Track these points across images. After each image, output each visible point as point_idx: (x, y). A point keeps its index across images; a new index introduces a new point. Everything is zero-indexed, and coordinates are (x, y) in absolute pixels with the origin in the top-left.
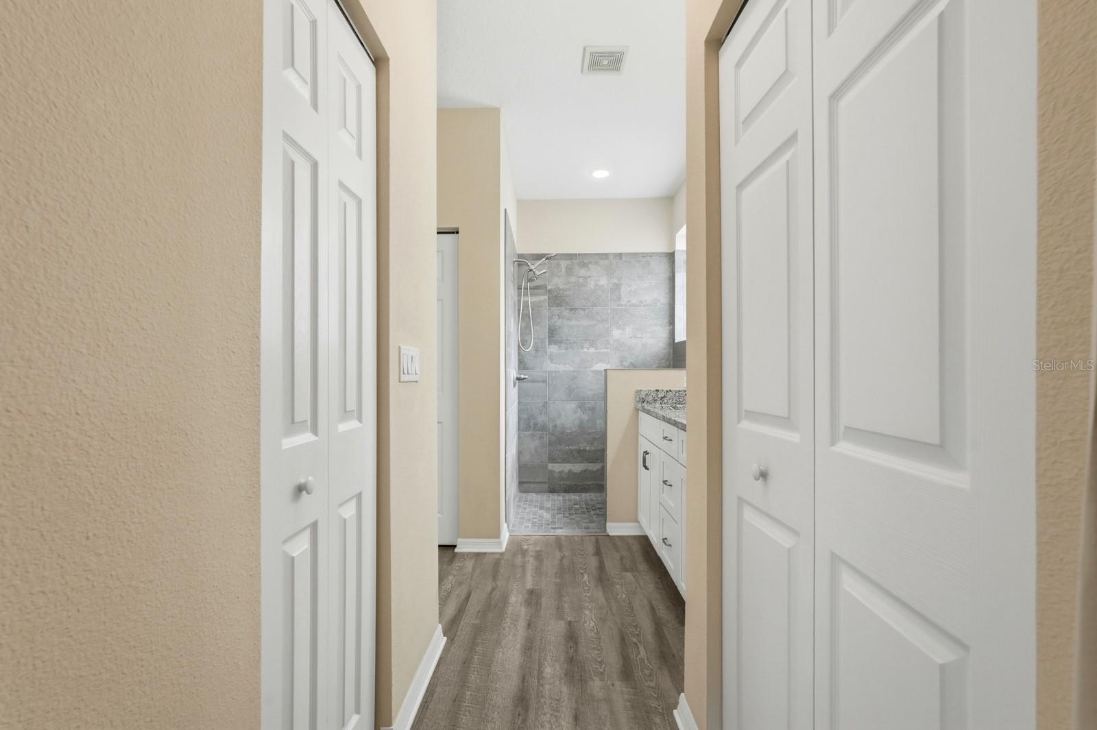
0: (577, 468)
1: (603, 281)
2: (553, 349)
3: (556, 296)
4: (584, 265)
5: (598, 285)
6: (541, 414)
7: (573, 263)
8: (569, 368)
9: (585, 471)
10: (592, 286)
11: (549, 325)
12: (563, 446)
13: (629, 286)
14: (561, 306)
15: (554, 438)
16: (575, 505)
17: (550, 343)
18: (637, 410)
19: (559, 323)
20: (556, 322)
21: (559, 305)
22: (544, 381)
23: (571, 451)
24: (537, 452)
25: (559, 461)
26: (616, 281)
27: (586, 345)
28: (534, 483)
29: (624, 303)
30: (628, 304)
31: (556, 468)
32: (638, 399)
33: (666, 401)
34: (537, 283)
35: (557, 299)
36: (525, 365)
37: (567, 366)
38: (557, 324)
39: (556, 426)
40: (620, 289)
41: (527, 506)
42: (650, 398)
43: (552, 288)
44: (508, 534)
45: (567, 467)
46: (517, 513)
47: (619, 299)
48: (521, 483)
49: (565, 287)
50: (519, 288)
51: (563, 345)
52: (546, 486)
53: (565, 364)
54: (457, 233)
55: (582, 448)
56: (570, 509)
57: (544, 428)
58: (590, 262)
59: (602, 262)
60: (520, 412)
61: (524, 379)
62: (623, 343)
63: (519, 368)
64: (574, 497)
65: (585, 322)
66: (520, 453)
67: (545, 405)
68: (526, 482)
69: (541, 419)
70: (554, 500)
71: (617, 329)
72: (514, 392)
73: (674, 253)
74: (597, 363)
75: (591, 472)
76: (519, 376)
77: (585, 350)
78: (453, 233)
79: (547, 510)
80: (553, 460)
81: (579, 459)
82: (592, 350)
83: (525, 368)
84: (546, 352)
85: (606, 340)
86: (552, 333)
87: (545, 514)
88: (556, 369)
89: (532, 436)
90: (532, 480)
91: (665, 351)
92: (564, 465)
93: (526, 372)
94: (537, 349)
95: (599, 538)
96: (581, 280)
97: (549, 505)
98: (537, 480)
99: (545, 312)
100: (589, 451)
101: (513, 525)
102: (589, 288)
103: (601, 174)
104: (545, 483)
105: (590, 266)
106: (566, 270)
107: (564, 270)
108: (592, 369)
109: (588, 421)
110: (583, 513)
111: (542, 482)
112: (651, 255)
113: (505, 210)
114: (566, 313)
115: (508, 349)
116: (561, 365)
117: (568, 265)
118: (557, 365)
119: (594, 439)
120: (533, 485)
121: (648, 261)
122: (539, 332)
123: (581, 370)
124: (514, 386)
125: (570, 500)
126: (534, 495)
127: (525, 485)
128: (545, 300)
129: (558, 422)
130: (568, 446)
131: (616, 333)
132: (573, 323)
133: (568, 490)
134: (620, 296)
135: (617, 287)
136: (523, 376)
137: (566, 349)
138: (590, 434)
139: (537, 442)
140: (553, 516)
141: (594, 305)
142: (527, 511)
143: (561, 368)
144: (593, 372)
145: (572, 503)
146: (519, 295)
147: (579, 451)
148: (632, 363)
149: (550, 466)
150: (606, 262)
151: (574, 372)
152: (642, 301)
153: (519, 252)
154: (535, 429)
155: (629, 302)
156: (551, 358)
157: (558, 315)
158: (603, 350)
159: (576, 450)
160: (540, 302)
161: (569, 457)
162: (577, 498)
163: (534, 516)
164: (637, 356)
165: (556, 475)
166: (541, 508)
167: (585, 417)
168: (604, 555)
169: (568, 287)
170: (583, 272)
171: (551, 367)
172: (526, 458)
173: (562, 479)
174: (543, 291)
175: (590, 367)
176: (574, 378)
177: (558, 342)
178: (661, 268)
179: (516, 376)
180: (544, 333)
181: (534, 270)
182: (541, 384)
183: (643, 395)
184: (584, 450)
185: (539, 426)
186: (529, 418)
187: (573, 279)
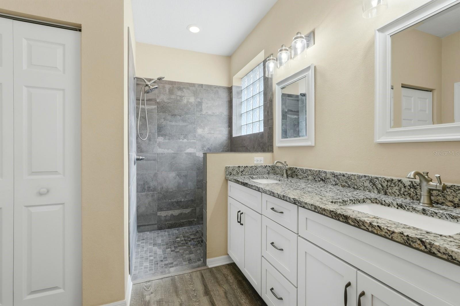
0: (176, 212)
1: (192, 100)
2: (160, 139)
3: (162, 106)
4: (180, 89)
5: (189, 102)
6: (153, 181)
7: (173, 86)
8: (171, 151)
9: (181, 214)
10: (185, 102)
11: (158, 124)
12: (167, 200)
13: (207, 104)
14: (166, 113)
15: (161, 196)
16: (177, 238)
17: (159, 135)
18: (227, 180)
19: (164, 123)
20: (163, 122)
21: (164, 112)
22: (154, 160)
23: (173, 203)
24: (150, 205)
25: (165, 209)
26: (200, 100)
27: (182, 137)
28: (148, 225)
29: (204, 113)
30: (206, 114)
31: (163, 214)
32: (227, 173)
33: (244, 173)
34: (150, 96)
35: (163, 108)
36: (141, 149)
37: (170, 150)
38: (163, 124)
39: (162, 188)
40: (202, 105)
41: (144, 244)
42: (235, 173)
43: (161, 101)
44: (132, 283)
45: (170, 213)
46: (137, 252)
47: (201, 110)
48: (138, 227)
49: (168, 101)
50: (138, 100)
51: (167, 137)
52: (156, 226)
53: (168, 149)
54: (80, 30)
55: (179, 200)
56: (174, 242)
57: (154, 189)
58: (184, 88)
59: (191, 88)
60: (138, 180)
61: (141, 159)
62: (204, 136)
63: (138, 152)
64: (175, 231)
65: (181, 124)
66: (138, 207)
67: (155, 175)
68: (143, 226)
69: (152, 184)
70: (162, 236)
71: (200, 128)
72: (134, 168)
73: (232, 87)
74: (189, 148)
75: (185, 214)
76: (138, 157)
77: (181, 140)
78: (76, 30)
79: (159, 245)
80: (160, 209)
81: (177, 207)
82: (185, 140)
83: (141, 152)
84: (156, 142)
85: (194, 135)
86: (160, 130)
87: (158, 250)
88: (162, 152)
89: (147, 195)
90: (147, 224)
91: (227, 142)
92: (169, 211)
93: (142, 154)
94: (149, 139)
95: (203, 272)
96: (179, 98)
97: (159, 241)
98: (151, 223)
99: (155, 115)
100: (184, 201)
101: (135, 267)
102: (183, 103)
103: (194, 30)
104: (155, 224)
105: (184, 90)
106: (169, 91)
107: (167, 90)
108: (185, 152)
109: (182, 183)
110: (183, 245)
111: (153, 224)
112: (219, 87)
113: (128, 28)
114: (169, 117)
115: (130, 138)
116: (166, 150)
117: (170, 88)
118: (163, 150)
119: (187, 194)
120: (147, 227)
121: (217, 91)
122: (152, 128)
123: (178, 152)
124: (135, 164)
125: (173, 235)
126: (148, 233)
127: (141, 227)
128: (155, 109)
129: (164, 185)
130: (171, 200)
131: (200, 131)
132: (173, 123)
133: (171, 227)
134: (202, 109)
135: (200, 104)
136: (141, 157)
137: (169, 139)
138: (184, 191)
139: (150, 199)
140: (164, 251)
141: (186, 113)
142: (145, 249)
143: (166, 151)
144: (185, 153)
145: (175, 237)
146: (138, 104)
147: (177, 202)
148: (208, 148)
149: (159, 213)
150: (194, 88)
151: (174, 153)
152: (214, 113)
153: (137, 75)
154: (148, 190)
155: (207, 113)
156: (159, 145)
157: (164, 118)
158: (192, 141)
159: (175, 202)
160: (152, 109)
161: (171, 206)
162: (177, 232)
163: (151, 254)
164: (212, 145)
165: (163, 219)
166: (155, 245)
167: (181, 181)
168: (212, 293)
169: (170, 101)
170: (179, 93)
171: (160, 151)
172: (143, 209)
173: (166, 221)
174: (154, 103)
175: (184, 151)
176: (174, 158)
177: (164, 135)
178: (224, 95)
179: (136, 157)
180: (155, 129)
181: (149, 85)
182: (152, 162)
183: (230, 170)
184: (181, 201)
185: (151, 188)
186: (144, 184)
187: (173, 97)
